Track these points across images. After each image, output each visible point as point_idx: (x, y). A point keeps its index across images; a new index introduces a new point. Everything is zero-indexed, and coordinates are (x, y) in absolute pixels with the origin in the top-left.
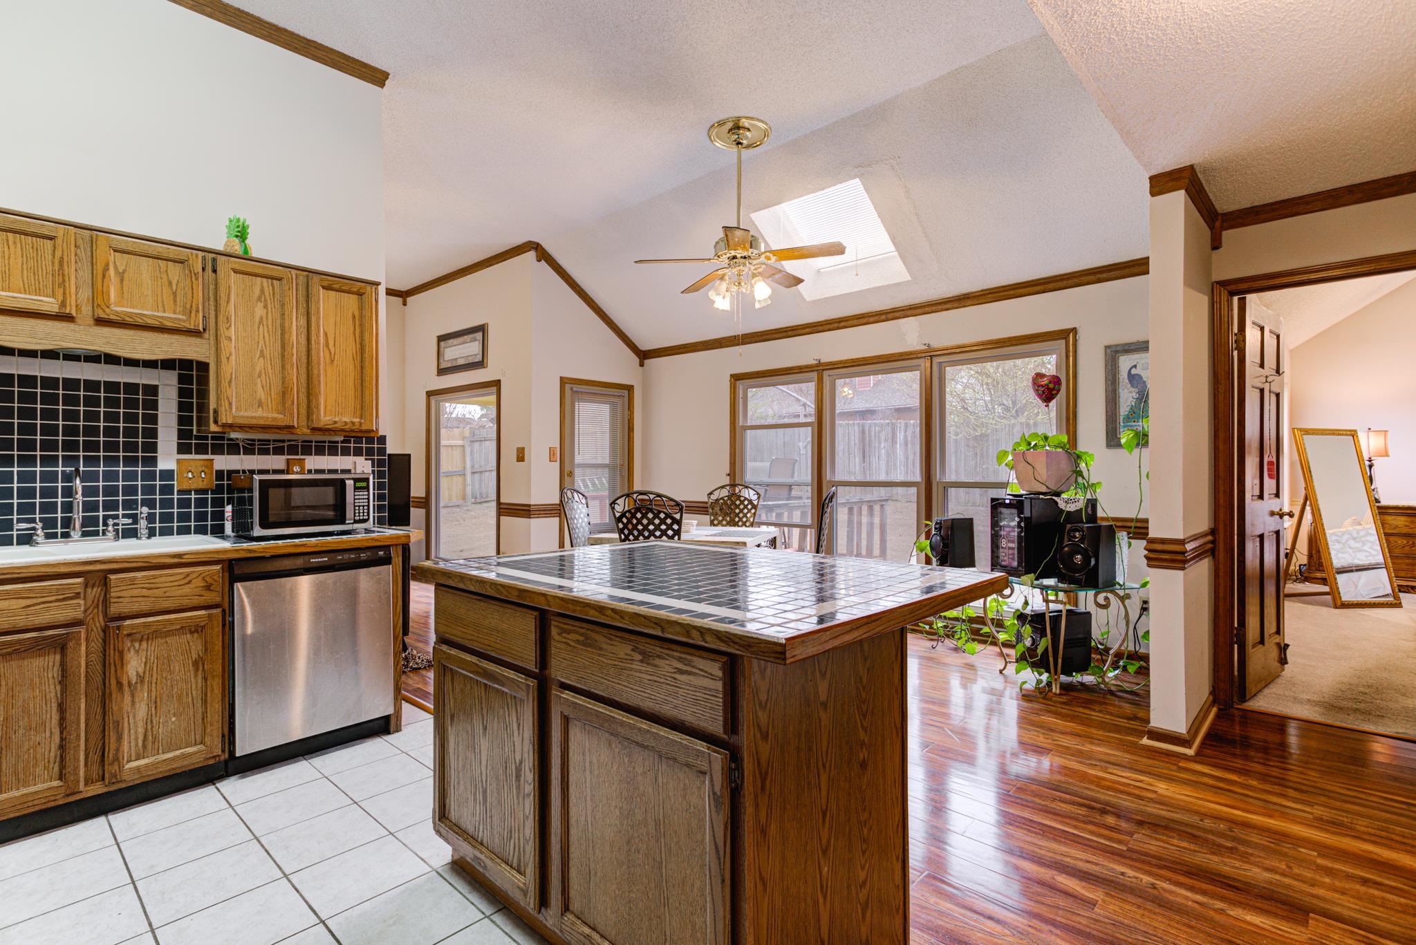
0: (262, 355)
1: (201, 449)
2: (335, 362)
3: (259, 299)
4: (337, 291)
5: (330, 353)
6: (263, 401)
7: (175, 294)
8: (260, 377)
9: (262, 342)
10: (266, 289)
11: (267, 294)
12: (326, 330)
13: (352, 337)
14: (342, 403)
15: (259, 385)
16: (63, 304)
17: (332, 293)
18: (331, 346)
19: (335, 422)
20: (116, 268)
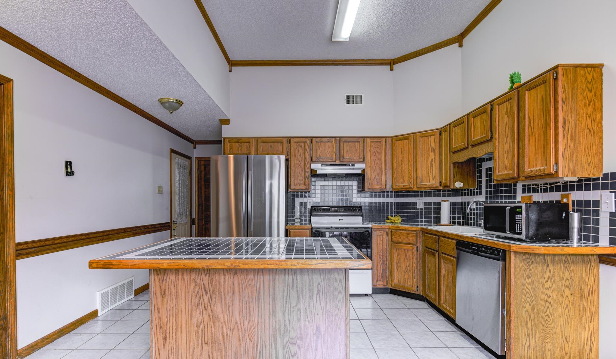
0: (507, 142)
1: (529, 192)
2: (534, 134)
3: (506, 114)
4: (534, 88)
5: (532, 129)
6: (507, 165)
7: (485, 126)
8: (506, 153)
9: (506, 135)
10: (508, 107)
11: (508, 109)
12: (529, 115)
13: (541, 114)
14: (537, 158)
15: (505, 158)
16: (465, 144)
17: (532, 91)
18: (532, 125)
19: (532, 171)
20: (474, 124)
